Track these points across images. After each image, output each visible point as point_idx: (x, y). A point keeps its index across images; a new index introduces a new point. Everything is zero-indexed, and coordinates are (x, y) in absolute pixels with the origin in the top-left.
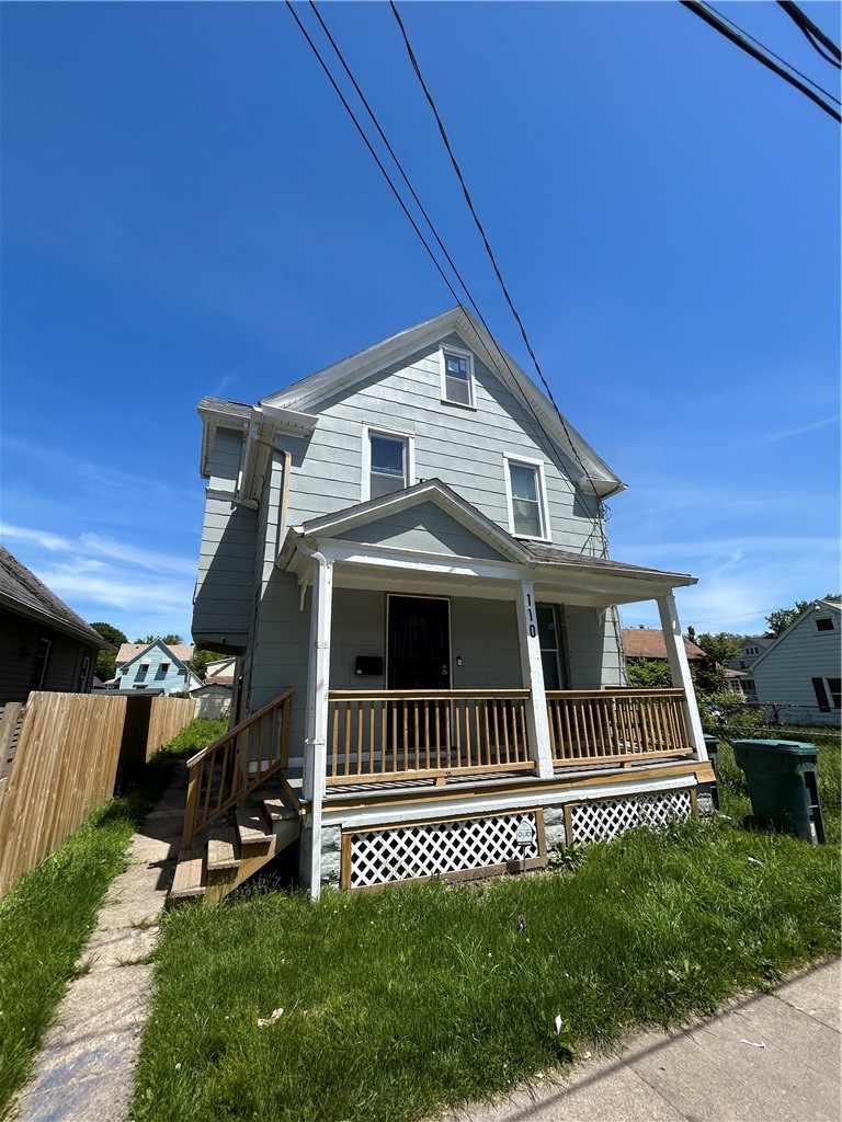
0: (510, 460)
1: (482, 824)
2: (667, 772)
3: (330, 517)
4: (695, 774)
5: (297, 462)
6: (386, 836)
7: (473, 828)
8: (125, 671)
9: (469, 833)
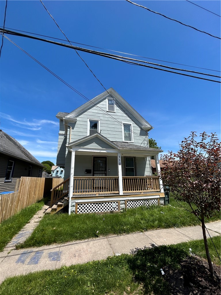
0: (123, 123)
1: (106, 203)
2: (152, 194)
3: (79, 140)
4: (159, 195)
5: (73, 129)
6: (85, 205)
7: (104, 204)
8: (53, 172)
9: (103, 205)
